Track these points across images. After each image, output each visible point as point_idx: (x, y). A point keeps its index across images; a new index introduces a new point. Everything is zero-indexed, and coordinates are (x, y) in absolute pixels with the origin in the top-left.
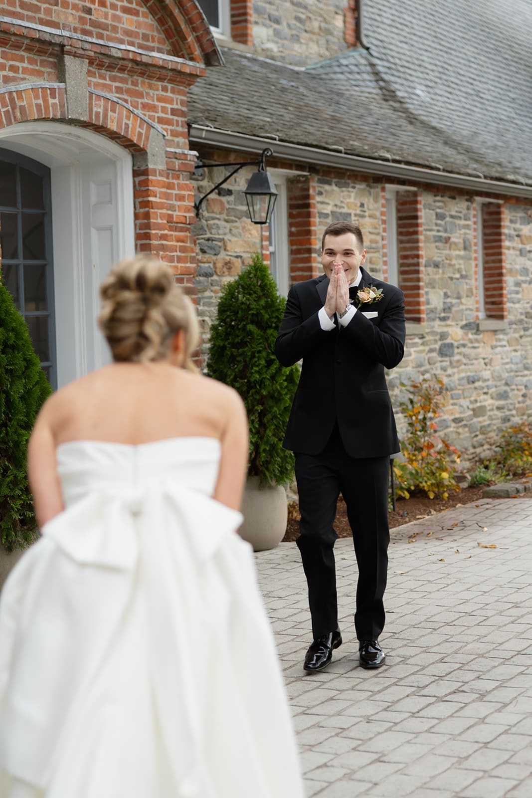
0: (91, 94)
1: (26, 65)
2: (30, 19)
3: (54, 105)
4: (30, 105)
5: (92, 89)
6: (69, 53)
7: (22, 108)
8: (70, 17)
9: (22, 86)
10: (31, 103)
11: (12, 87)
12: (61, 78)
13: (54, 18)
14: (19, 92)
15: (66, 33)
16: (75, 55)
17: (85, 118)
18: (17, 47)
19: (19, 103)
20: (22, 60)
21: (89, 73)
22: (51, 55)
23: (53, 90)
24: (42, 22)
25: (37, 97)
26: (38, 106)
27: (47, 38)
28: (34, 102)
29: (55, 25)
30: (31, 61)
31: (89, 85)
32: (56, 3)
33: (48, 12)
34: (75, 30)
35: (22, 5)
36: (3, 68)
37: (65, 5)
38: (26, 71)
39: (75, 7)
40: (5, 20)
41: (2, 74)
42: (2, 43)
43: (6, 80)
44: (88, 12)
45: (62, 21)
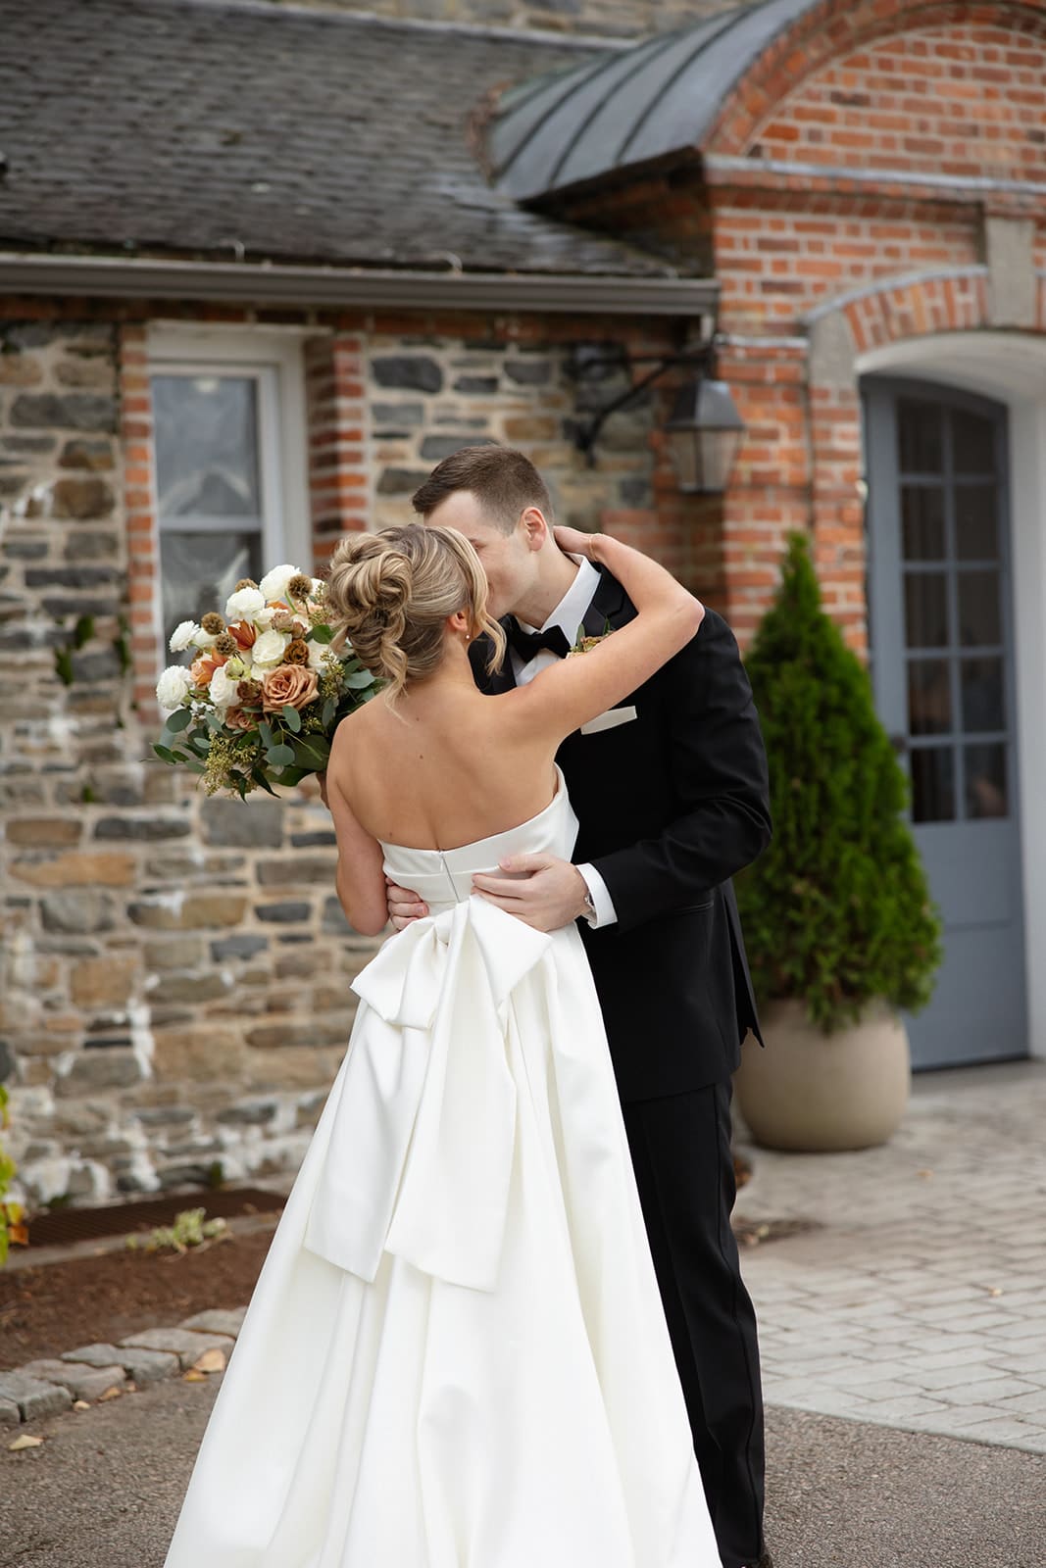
0: (1040, 279)
1: (914, 243)
2: (925, 167)
3: (966, 304)
4: (919, 309)
5: (1044, 271)
6: (996, 215)
7: (904, 320)
8: (1004, 153)
9: (903, 280)
10: (921, 307)
11: (886, 283)
12: (981, 257)
14: (898, 293)
15: (986, 183)
16: (1007, 216)
17: (1028, 321)
18: (896, 213)
19: (897, 309)
20: (906, 234)
21: (1038, 242)
22: (965, 221)
23: (963, 284)
24: (949, 169)
25: (931, 295)
26: (935, 312)
27: (950, 195)
28: (927, 303)
29: (972, 170)
30: (925, 235)
31: (1038, 261)
32: (974, 131)
33: (959, 149)
34: (1013, 174)
35: (910, 145)
36: (869, 251)
37: (993, 133)
38: (914, 253)
39: (1014, 134)
40: (870, 174)
41: (868, 262)
42: (869, 212)
43: (878, 271)
44: (1040, 138)
45: (985, 160)
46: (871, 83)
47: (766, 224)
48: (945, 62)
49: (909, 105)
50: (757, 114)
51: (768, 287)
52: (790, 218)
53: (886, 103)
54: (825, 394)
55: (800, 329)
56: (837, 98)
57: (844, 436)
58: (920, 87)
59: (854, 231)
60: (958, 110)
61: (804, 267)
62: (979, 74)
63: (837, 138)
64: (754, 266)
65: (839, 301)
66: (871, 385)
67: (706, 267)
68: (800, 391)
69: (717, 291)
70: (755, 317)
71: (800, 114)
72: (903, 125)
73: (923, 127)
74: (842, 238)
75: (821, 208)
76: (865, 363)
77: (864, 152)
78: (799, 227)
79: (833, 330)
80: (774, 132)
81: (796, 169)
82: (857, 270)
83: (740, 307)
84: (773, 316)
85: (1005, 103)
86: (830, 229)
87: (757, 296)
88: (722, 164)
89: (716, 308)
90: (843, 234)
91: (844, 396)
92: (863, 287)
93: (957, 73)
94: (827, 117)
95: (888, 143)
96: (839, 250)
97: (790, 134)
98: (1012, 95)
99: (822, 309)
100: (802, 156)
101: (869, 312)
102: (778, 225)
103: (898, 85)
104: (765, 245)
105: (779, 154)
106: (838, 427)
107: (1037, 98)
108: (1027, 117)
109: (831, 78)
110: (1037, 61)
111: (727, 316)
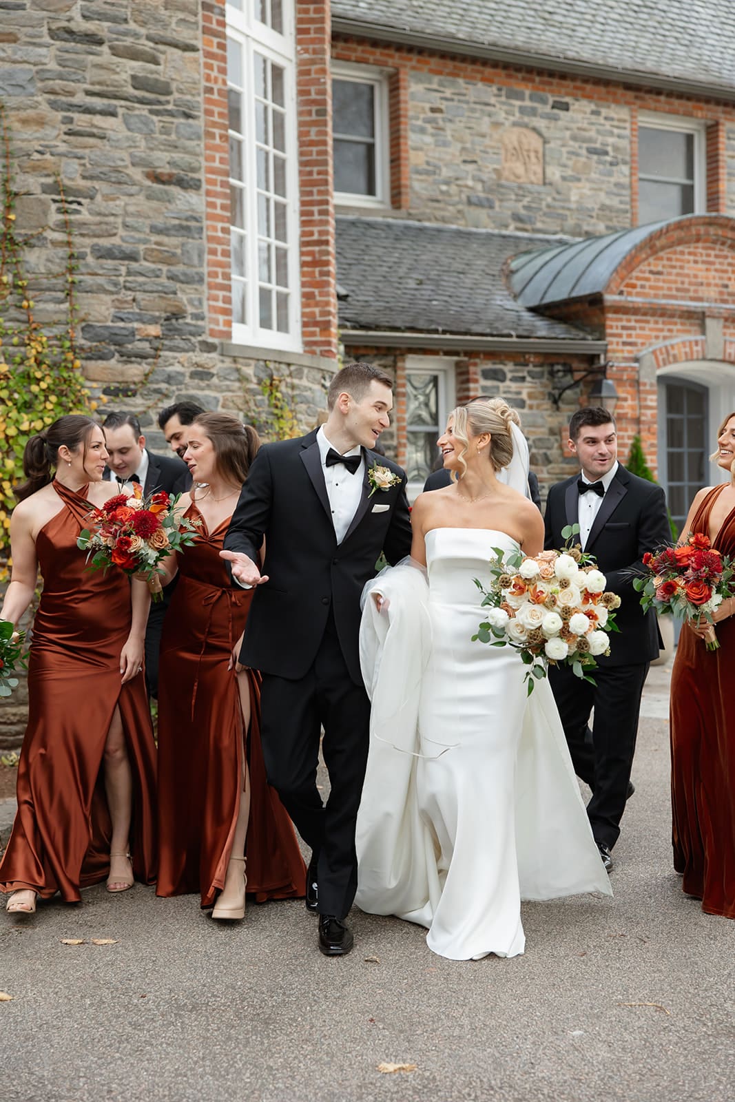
0: (725, 341)
1: (679, 327)
2: (683, 298)
3: (697, 351)
4: (680, 352)
5: (728, 338)
6: (709, 316)
7: (674, 356)
8: (712, 293)
9: (674, 341)
10: (679, 351)
11: (668, 342)
12: (703, 332)
13: (700, 294)
14: (672, 346)
15: (706, 304)
16: (713, 317)
17: (720, 357)
18: (672, 316)
19: (672, 352)
20: (676, 324)
21: (725, 327)
22: (697, 319)
23: (697, 343)
24: (692, 299)
25: (685, 347)
26: (686, 353)
27: (693, 309)
28: (683, 350)
29: (700, 299)
30: (682, 324)
31: (724, 334)
32: (702, 284)
33: (696, 291)
34: (716, 301)
35: (678, 290)
36: (662, 330)
37: (709, 285)
38: (678, 331)
39: (716, 285)
40: (664, 301)
41: (661, 334)
42: (662, 315)
43: (665, 338)
44: (726, 286)
45: (706, 295)
46: (664, 266)
47: (625, 320)
48: (692, 258)
49: (678, 275)
50: (623, 279)
51: (625, 344)
52: (633, 318)
53: (670, 274)
54: (645, 384)
55: (637, 360)
56: (651, 272)
57: (651, 400)
58: (682, 267)
59: (656, 322)
60: (696, 276)
61: (638, 336)
62: (704, 262)
63: (651, 287)
64: (620, 336)
65: (651, 349)
66: (661, 379)
67: (602, 337)
68: (636, 383)
69: (607, 345)
70: (619, 355)
71: (638, 278)
72: (675, 282)
73: (683, 283)
74: (652, 325)
75: (645, 314)
76: (659, 372)
77: (661, 292)
78: (636, 321)
79: (649, 360)
80: (628, 285)
81: (636, 300)
82: (657, 337)
83: (614, 351)
84: (626, 355)
85: (713, 273)
86: (648, 322)
87: (620, 347)
88: (610, 298)
89: (606, 352)
90: (652, 324)
91: (652, 385)
92: (660, 344)
93: (696, 262)
94: (647, 279)
95: (670, 289)
96: (651, 330)
97: (634, 286)
98: (716, 270)
99: (644, 352)
100: (638, 294)
101: (662, 353)
102: (629, 321)
103: (674, 267)
104: (624, 328)
105: (629, 294)
106: (650, 397)
107: (726, 271)
108: (721, 278)
109: (649, 265)
110: (726, 257)
111: (610, 355)
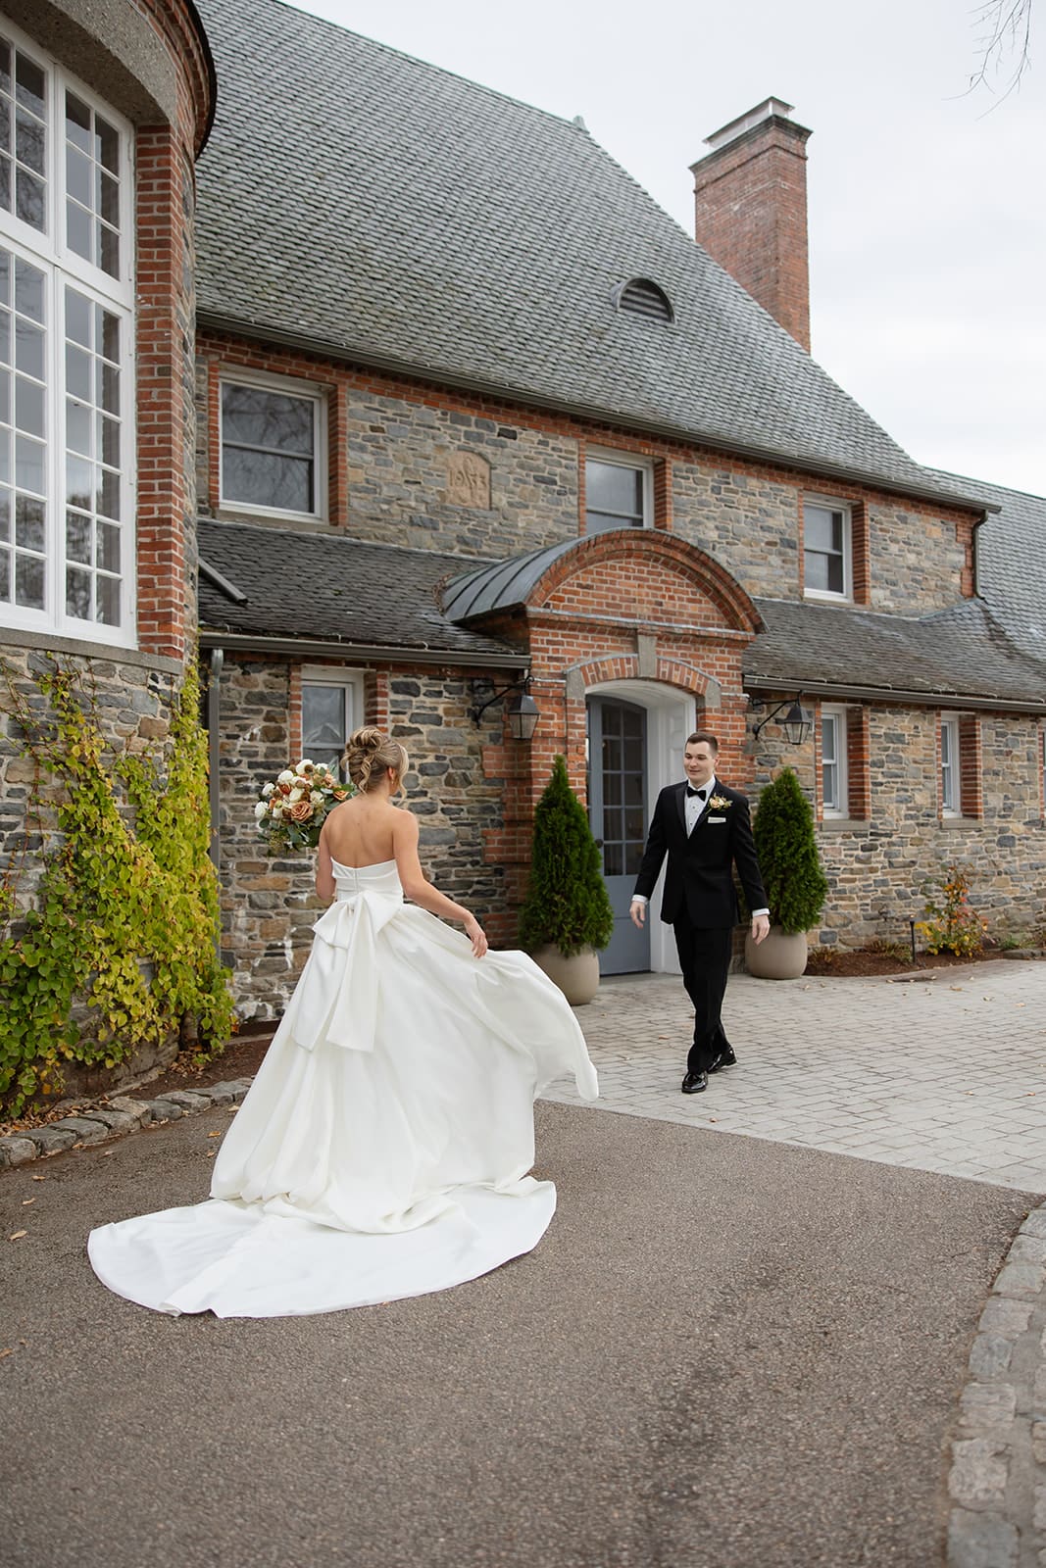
0: (659, 659)
1: (610, 643)
2: (614, 614)
3: (629, 670)
4: (611, 670)
5: (661, 656)
6: (641, 634)
7: (604, 673)
8: (646, 610)
9: (604, 658)
10: (611, 669)
11: (597, 659)
12: (636, 650)
13: (633, 611)
14: (602, 663)
15: (638, 621)
16: (646, 635)
17: (654, 676)
18: (603, 633)
19: (602, 670)
20: (607, 640)
21: (658, 645)
22: (628, 636)
23: (628, 660)
24: (623, 615)
25: (616, 664)
26: (617, 671)
27: (624, 625)
28: (614, 668)
29: (633, 616)
30: (613, 641)
31: (658, 653)
32: (634, 601)
33: (628, 607)
34: (649, 618)
35: (608, 605)
36: (592, 646)
37: (641, 601)
38: (609, 647)
39: (649, 602)
40: (592, 616)
41: (591, 651)
42: (591, 631)
43: (595, 654)
44: (661, 604)
45: (639, 612)
46: (593, 580)
47: (551, 634)
48: (623, 573)
49: (608, 589)
50: (548, 591)
51: (550, 659)
52: (560, 632)
53: (599, 588)
54: (573, 702)
55: (563, 676)
56: (580, 586)
57: (579, 719)
58: (612, 583)
59: (586, 638)
60: (628, 592)
61: (565, 651)
62: (635, 578)
63: (579, 602)
64: (546, 650)
65: (579, 666)
66: (591, 699)
67: (526, 650)
68: (563, 700)
69: (530, 660)
70: (545, 670)
71: (565, 591)
72: (606, 597)
73: (614, 598)
74: (580, 641)
75: (573, 629)
76: (588, 691)
77: (590, 607)
78: (563, 636)
79: (576, 677)
80: (554, 598)
81: (563, 614)
82: (586, 653)
83: (539, 667)
84: (552, 671)
85: (646, 590)
86: (577, 637)
87: (546, 663)
88: (533, 610)
89: (530, 667)
90: (581, 639)
91: (580, 703)
92: (589, 660)
93: (628, 578)
94: (576, 593)
95: (600, 604)
96: (579, 645)
97: (561, 600)
98: (649, 587)
99: (571, 668)
100: (565, 608)
101: (591, 670)
102: (556, 635)
103: (605, 582)
104: (549, 642)
105: (556, 607)
106: (578, 715)
107: (660, 589)
108: (655, 596)
109: (578, 578)
110: (660, 574)
111: (534, 670)
